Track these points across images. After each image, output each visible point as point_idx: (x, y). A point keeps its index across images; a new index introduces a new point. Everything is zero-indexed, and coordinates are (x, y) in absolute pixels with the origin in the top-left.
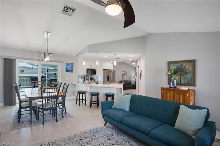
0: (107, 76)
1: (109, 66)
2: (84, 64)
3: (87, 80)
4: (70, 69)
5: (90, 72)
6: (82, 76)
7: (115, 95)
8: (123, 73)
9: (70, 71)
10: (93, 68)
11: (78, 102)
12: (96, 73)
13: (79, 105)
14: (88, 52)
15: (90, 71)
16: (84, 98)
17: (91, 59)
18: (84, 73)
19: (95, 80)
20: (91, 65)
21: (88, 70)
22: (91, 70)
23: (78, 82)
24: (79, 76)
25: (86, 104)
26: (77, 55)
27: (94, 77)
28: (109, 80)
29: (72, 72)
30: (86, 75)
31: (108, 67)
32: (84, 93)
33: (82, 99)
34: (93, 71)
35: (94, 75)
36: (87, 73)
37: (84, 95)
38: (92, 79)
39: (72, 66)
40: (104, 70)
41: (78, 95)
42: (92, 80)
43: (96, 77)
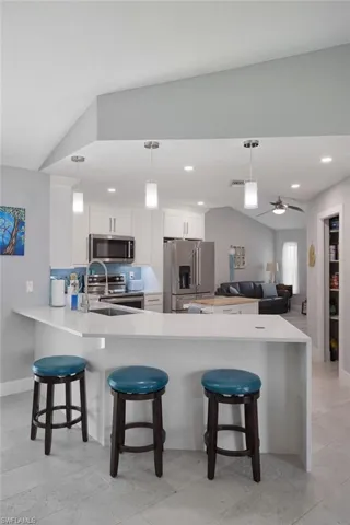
0: (182, 268)
1: (188, 223)
2: (78, 205)
3: (95, 289)
4: (7, 236)
5: (106, 253)
6: (73, 271)
7: (263, 390)
8: (233, 252)
9: (8, 249)
10: (121, 232)
11: (41, 432)
12: (132, 257)
13: (47, 452)
14: (101, 137)
15: (106, 245)
16: (76, 401)
17: (112, 190)
18: (80, 258)
19: (127, 288)
20: (113, 222)
21: (96, 244)
22: (111, 241)
23: (51, 305)
24: (53, 272)
25: (85, 438)
26: (45, 164)
27: (126, 272)
28: (187, 286)
29: (19, 251)
30: (87, 266)
31: (186, 226)
32: (76, 372)
33: (69, 407)
34: (121, 249)
35: (123, 263)
36: (95, 256)
37: (75, 385)
38: (114, 281)
39: (20, 223)
40: (166, 239)
41: (44, 387)
42: (118, 286)
43: (132, 274)
